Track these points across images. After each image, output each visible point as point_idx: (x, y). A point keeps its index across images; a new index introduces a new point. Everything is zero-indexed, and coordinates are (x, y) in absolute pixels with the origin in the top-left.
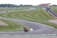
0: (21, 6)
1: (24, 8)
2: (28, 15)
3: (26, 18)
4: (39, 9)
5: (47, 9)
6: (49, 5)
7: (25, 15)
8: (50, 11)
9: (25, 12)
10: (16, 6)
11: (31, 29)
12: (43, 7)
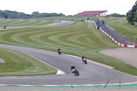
0: (36, 15)
1: (43, 20)
2: (53, 36)
3: (48, 44)
4: (79, 24)
5: (98, 23)
6: (103, 14)
7: (45, 38)
8: (106, 29)
9: (46, 30)
10: (23, 16)
11: (59, 72)
12: (88, 19)
